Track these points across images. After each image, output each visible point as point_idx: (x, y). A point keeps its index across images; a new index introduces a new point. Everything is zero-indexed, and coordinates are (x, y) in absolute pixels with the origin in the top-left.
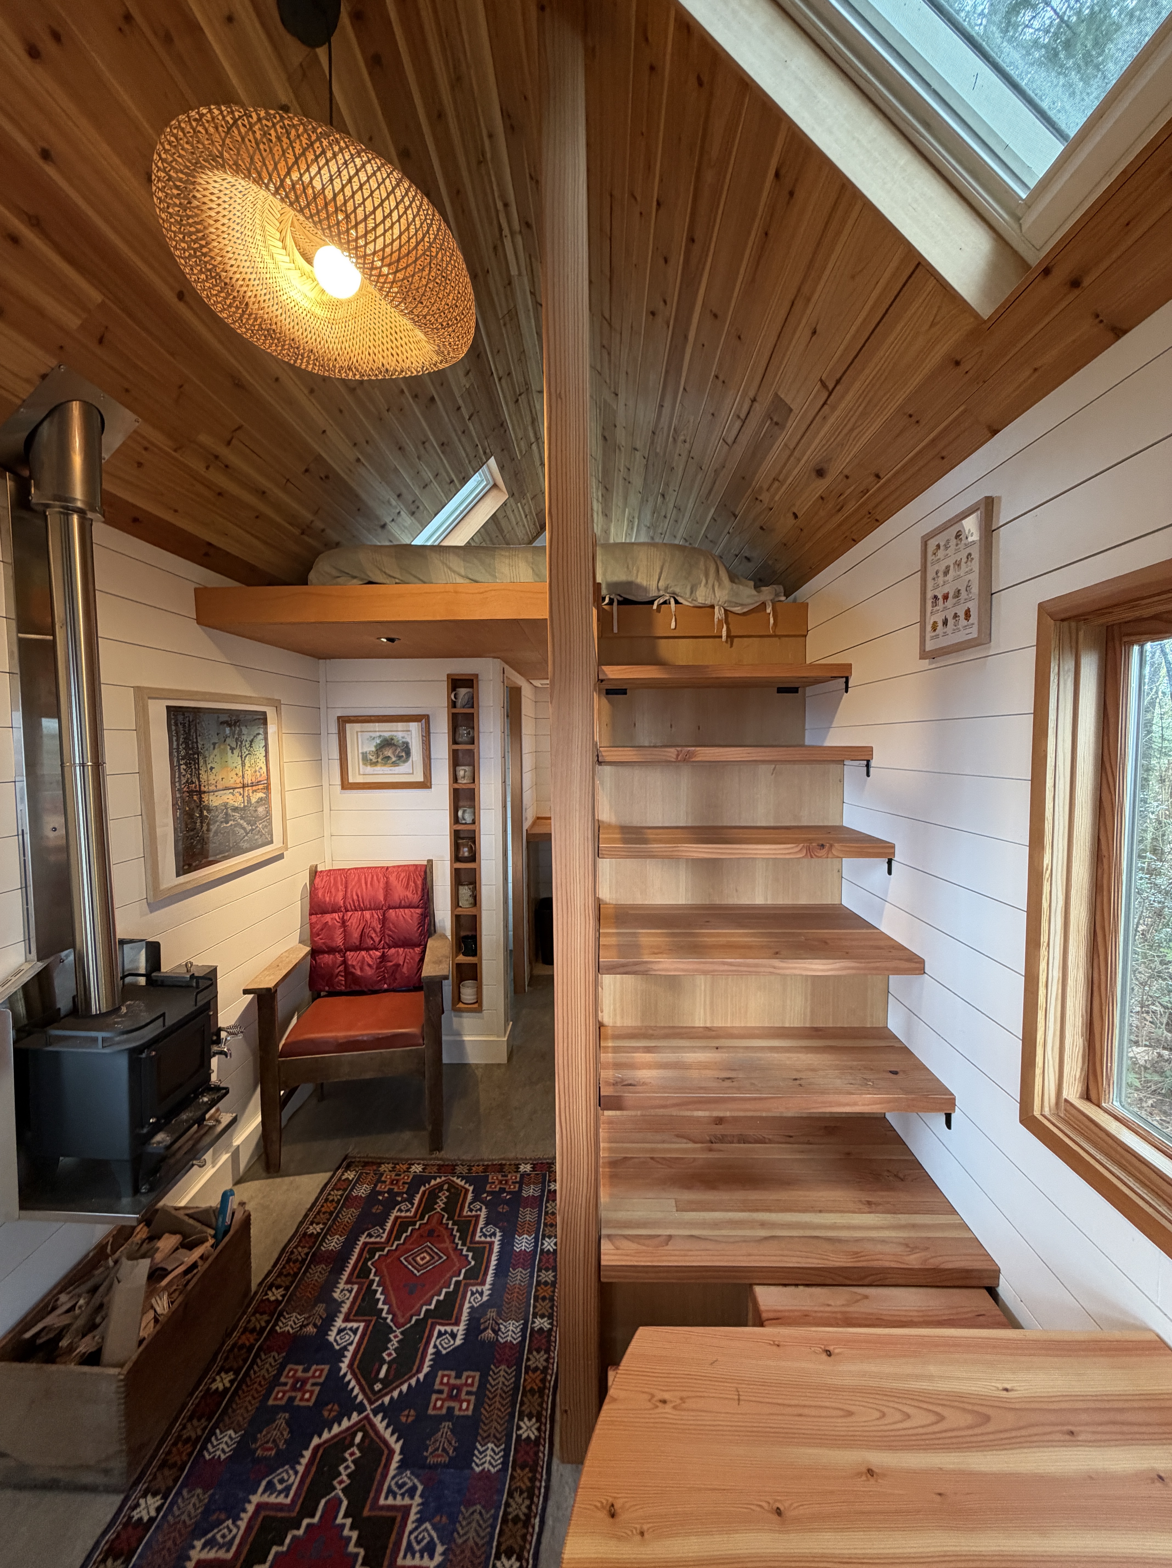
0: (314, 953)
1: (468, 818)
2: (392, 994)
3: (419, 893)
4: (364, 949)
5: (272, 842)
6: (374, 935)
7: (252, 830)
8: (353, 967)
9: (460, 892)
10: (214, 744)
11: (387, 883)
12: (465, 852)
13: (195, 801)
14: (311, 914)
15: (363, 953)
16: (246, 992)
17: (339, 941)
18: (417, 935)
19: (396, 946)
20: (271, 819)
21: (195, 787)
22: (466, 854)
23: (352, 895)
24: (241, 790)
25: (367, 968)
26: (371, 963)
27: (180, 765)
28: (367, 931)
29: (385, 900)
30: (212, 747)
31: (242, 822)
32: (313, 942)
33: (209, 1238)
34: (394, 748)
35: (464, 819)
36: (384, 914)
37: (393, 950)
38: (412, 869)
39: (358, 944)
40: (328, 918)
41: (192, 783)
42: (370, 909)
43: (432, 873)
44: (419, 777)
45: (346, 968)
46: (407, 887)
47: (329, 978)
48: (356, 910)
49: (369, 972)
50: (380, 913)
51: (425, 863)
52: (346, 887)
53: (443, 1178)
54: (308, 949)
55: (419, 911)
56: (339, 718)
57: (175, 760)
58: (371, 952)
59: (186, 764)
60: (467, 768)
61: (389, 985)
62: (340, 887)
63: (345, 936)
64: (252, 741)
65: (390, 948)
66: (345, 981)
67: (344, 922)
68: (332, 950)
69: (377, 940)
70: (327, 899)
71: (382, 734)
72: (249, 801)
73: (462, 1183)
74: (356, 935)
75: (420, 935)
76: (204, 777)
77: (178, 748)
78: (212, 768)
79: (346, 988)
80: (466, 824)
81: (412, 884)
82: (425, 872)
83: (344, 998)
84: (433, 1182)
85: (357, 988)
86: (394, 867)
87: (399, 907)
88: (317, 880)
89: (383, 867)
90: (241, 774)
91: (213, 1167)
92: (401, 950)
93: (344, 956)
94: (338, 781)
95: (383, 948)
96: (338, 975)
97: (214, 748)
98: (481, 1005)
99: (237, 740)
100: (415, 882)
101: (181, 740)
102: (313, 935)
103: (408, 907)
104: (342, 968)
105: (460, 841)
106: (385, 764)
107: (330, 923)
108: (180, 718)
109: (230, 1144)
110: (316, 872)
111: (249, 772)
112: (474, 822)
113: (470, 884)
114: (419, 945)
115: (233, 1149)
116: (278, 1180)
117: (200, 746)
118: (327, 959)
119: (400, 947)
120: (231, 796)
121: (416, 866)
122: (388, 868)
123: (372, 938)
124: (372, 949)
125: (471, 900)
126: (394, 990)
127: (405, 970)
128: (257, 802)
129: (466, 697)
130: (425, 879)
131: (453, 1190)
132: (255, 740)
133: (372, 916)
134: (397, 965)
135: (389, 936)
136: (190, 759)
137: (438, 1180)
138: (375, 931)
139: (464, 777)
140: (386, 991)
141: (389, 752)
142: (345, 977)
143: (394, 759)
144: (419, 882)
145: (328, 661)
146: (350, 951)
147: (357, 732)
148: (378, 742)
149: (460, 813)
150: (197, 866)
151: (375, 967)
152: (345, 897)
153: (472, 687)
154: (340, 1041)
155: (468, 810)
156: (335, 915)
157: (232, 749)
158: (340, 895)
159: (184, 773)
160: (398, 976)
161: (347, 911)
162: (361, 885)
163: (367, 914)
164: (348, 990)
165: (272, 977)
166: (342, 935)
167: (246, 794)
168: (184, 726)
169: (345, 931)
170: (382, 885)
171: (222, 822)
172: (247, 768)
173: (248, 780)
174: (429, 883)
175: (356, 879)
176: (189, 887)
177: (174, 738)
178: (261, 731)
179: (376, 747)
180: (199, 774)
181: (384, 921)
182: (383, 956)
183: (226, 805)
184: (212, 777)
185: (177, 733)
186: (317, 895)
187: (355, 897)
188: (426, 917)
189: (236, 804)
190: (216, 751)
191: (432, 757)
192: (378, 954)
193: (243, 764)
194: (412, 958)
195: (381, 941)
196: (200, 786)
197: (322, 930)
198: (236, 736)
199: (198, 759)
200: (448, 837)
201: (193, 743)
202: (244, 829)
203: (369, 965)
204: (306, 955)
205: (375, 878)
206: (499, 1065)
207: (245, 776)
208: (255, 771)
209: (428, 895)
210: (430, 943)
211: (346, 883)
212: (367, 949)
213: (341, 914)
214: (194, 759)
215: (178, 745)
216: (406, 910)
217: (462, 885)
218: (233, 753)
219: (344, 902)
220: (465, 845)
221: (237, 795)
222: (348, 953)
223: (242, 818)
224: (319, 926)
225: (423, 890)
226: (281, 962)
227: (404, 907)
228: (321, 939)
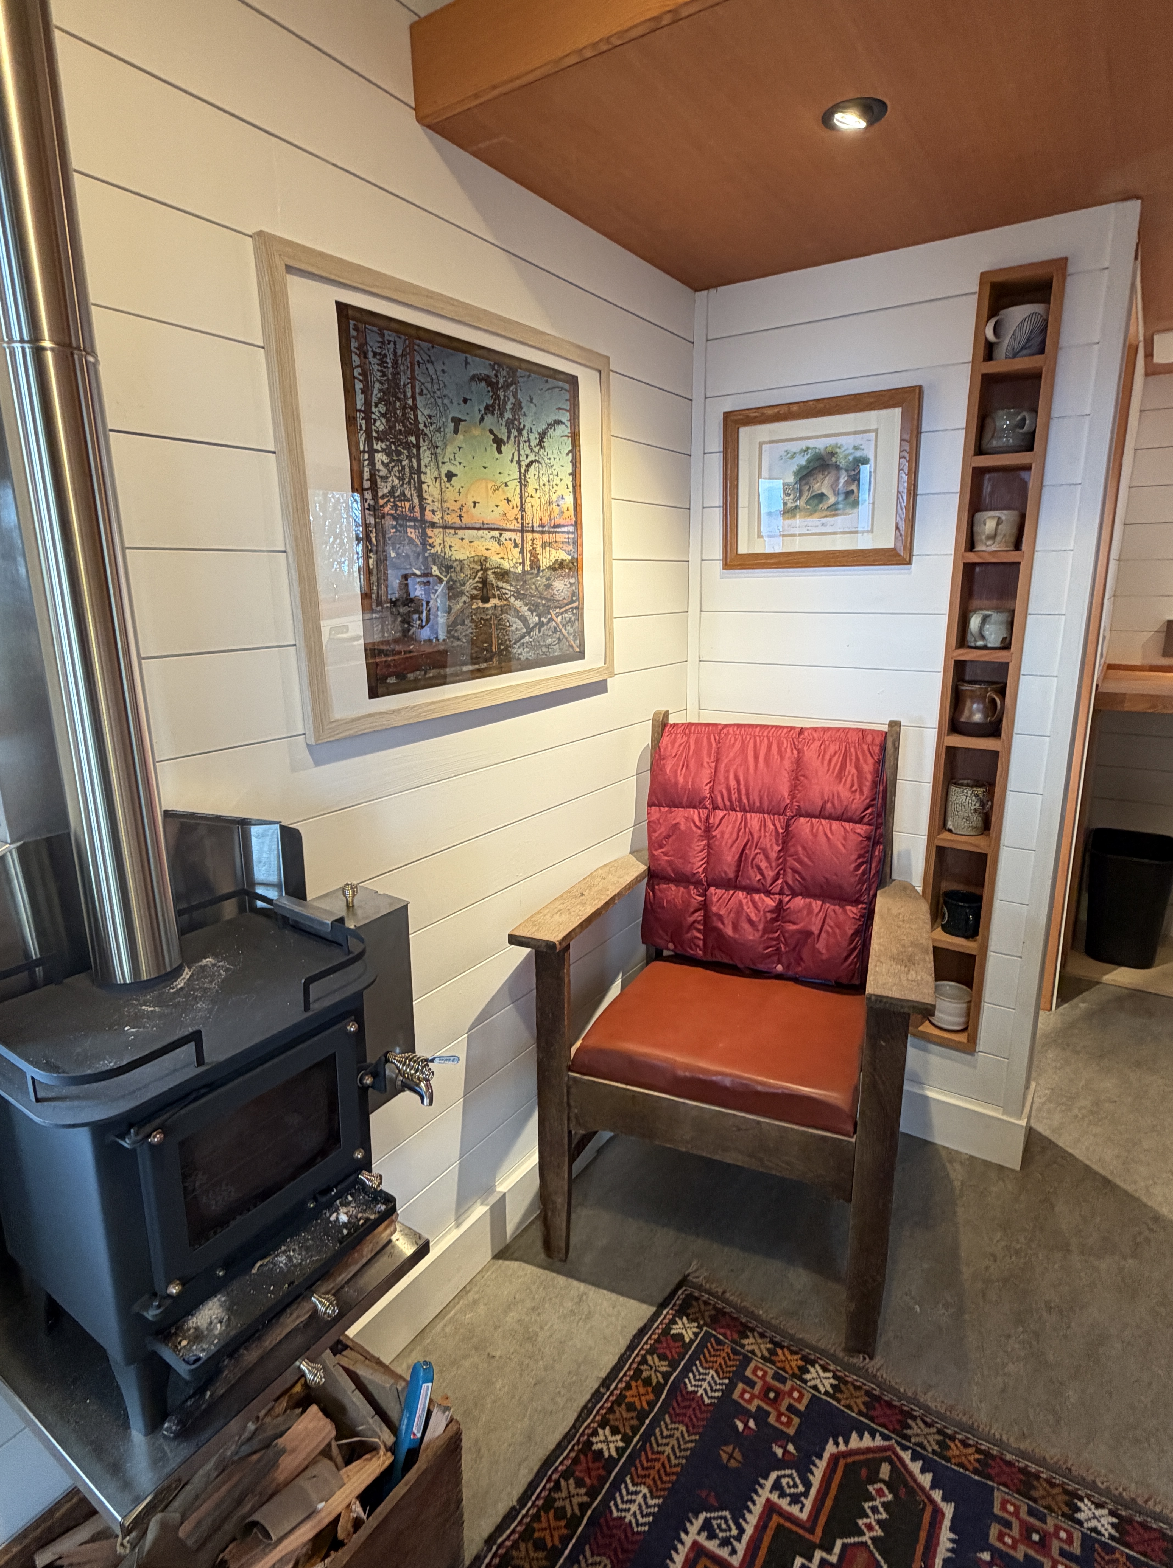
0: (653, 876)
1: (993, 635)
2: (792, 986)
3: (866, 790)
4: (743, 888)
5: (581, 655)
6: (763, 865)
7: (541, 624)
8: (720, 918)
9: (953, 798)
10: (457, 421)
11: (799, 762)
12: (976, 714)
13: (411, 541)
14: (650, 805)
15: (741, 895)
16: (514, 940)
17: (697, 864)
18: (853, 880)
19: (807, 893)
20: (580, 609)
21: (412, 509)
22: (978, 717)
23: (727, 778)
24: (518, 537)
25: (746, 926)
26: (754, 918)
27: (372, 452)
28: (751, 853)
29: (793, 796)
30: (451, 425)
31: (518, 604)
32: (652, 857)
33: (382, 1451)
34: (833, 472)
35: (983, 637)
36: (788, 826)
37: (799, 902)
38: (854, 738)
39: (731, 875)
40: (680, 816)
41: (403, 497)
42: (761, 811)
43: (896, 749)
44: (886, 541)
45: (707, 917)
46: (840, 776)
47: (677, 932)
48: (733, 809)
49: (750, 935)
50: (780, 821)
51: (885, 728)
52: (717, 761)
53: (879, 1442)
54: (643, 868)
55: (861, 829)
56: (727, 415)
57: (362, 438)
58: (756, 897)
59: (387, 452)
60: (1004, 515)
61: (787, 967)
62: (706, 759)
63: (709, 854)
64: (542, 436)
65: (794, 894)
66: (704, 940)
67: (708, 829)
68: (683, 879)
69: (770, 874)
70: (681, 780)
71: (811, 443)
72: (535, 564)
73: (926, 1480)
74: (729, 857)
75: (861, 882)
76: (431, 490)
77: (367, 413)
78: (450, 476)
79: (705, 952)
80: (985, 648)
81: (851, 769)
82: (883, 748)
83: (700, 970)
84: (855, 1442)
85: (726, 960)
86: (815, 729)
87: (821, 815)
88: (666, 740)
89: (792, 728)
90: (517, 501)
91: (458, 1226)
92: (816, 904)
93: (704, 895)
94: (717, 552)
95: (781, 893)
96: (692, 926)
97: (456, 431)
98: (973, 1040)
99: (510, 424)
100: (858, 768)
101: (376, 395)
102: (654, 844)
103: (839, 818)
104: (699, 916)
105: (966, 687)
106: (811, 513)
107: (683, 827)
108: (373, 341)
109: (490, 1189)
110: (664, 725)
111: (535, 502)
112: (1006, 645)
113: (977, 784)
114: (856, 902)
115: (493, 1199)
116: (561, 1280)
117: (421, 419)
118: (673, 893)
119: (815, 896)
120: (494, 546)
121: (863, 731)
122: (802, 730)
123: (759, 869)
124: (758, 891)
125: (976, 820)
126: (795, 980)
127: (821, 946)
128: (553, 568)
129: (1027, 328)
130: (881, 762)
131: (902, 1491)
132: (551, 433)
133: (763, 825)
134: (808, 934)
135: (795, 871)
136: (397, 442)
137: (867, 1442)
138: (767, 857)
139: (993, 537)
140: (779, 977)
141: (822, 485)
142: (705, 933)
143: (832, 500)
144: (868, 768)
145: (713, 291)
146: (717, 886)
147: (761, 444)
148: (803, 462)
149: (975, 622)
150: (416, 680)
151: (761, 927)
152: (713, 780)
153: (1046, 300)
154: (680, 1073)
155: (995, 616)
156: (693, 813)
157: (499, 443)
158: (706, 775)
159: (384, 472)
160: (806, 954)
161: (715, 808)
162: (745, 760)
163: (754, 820)
164: (709, 959)
165: (564, 917)
166: (704, 854)
167: (528, 547)
168: (382, 363)
169: (709, 846)
170: (787, 764)
171: (473, 597)
172: (530, 489)
173: (534, 515)
174: (888, 772)
175: (738, 746)
176: (400, 721)
177: (359, 386)
178: (565, 417)
179: (796, 474)
180: (421, 483)
181: (786, 838)
182: (779, 909)
183: (482, 563)
184: (450, 494)
185: (364, 374)
186: (662, 769)
187: (733, 783)
188: (876, 843)
189: (506, 565)
190: (460, 437)
191: (920, 491)
192: (770, 903)
193: (523, 483)
194: (839, 925)
195: (776, 879)
196: (423, 509)
197: (668, 837)
198: (508, 415)
199: (418, 447)
200: (940, 676)
201: (404, 408)
202: (524, 620)
203: (750, 922)
204: (638, 880)
205: (774, 748)
206: (1001, 1168)
207: (528, 506)
208: (550, 503)
209: (884, 798)
210: (883, 902)
211: (718, 753)
212: (750, 890)
213: (704, 813)
214: (408, 446)
215: (367, 403)
216: (835, 825)
217: (956, 784)
218: (499, 451)
219: (712, 791)
220: (974, 698)
221: (509, 544)
222: (712, 889)
223: (518, 596)
224: (662, 830)
225: (875, 784)
226: (590, 887)
227: (830, 817)
228: (665, 854)
